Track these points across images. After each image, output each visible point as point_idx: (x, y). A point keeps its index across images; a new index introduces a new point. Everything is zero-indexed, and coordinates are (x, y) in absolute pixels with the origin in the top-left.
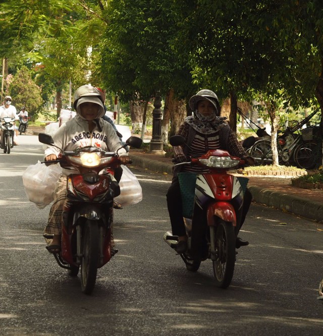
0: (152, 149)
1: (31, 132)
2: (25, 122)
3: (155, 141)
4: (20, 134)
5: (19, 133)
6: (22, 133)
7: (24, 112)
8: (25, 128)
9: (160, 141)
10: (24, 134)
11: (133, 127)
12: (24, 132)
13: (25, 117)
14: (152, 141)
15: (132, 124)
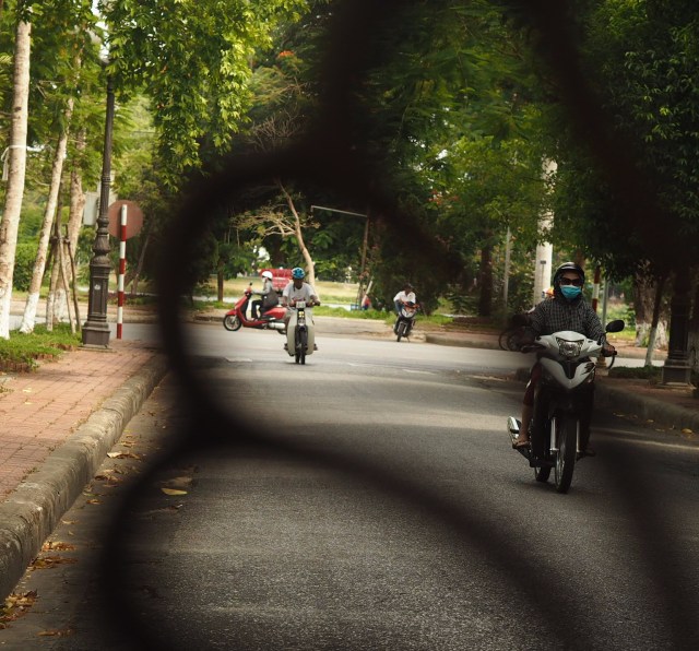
0: (667, 380)
1: (422, 336)
2: (410, 315)
3: (674, 364)
4: (398, 340)
5: (396, 337)
6: (402, 339)
7: (407, 294)
8: (409, 328)
9: (684, 364)
10: (405, 339)
11: (638, 334)
12: (406, 335)
13: (410, 305)
14: (667, 363)
15: (637, 326)
